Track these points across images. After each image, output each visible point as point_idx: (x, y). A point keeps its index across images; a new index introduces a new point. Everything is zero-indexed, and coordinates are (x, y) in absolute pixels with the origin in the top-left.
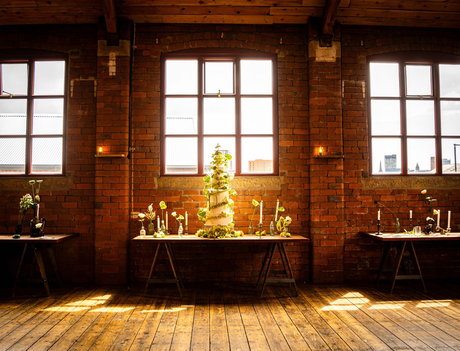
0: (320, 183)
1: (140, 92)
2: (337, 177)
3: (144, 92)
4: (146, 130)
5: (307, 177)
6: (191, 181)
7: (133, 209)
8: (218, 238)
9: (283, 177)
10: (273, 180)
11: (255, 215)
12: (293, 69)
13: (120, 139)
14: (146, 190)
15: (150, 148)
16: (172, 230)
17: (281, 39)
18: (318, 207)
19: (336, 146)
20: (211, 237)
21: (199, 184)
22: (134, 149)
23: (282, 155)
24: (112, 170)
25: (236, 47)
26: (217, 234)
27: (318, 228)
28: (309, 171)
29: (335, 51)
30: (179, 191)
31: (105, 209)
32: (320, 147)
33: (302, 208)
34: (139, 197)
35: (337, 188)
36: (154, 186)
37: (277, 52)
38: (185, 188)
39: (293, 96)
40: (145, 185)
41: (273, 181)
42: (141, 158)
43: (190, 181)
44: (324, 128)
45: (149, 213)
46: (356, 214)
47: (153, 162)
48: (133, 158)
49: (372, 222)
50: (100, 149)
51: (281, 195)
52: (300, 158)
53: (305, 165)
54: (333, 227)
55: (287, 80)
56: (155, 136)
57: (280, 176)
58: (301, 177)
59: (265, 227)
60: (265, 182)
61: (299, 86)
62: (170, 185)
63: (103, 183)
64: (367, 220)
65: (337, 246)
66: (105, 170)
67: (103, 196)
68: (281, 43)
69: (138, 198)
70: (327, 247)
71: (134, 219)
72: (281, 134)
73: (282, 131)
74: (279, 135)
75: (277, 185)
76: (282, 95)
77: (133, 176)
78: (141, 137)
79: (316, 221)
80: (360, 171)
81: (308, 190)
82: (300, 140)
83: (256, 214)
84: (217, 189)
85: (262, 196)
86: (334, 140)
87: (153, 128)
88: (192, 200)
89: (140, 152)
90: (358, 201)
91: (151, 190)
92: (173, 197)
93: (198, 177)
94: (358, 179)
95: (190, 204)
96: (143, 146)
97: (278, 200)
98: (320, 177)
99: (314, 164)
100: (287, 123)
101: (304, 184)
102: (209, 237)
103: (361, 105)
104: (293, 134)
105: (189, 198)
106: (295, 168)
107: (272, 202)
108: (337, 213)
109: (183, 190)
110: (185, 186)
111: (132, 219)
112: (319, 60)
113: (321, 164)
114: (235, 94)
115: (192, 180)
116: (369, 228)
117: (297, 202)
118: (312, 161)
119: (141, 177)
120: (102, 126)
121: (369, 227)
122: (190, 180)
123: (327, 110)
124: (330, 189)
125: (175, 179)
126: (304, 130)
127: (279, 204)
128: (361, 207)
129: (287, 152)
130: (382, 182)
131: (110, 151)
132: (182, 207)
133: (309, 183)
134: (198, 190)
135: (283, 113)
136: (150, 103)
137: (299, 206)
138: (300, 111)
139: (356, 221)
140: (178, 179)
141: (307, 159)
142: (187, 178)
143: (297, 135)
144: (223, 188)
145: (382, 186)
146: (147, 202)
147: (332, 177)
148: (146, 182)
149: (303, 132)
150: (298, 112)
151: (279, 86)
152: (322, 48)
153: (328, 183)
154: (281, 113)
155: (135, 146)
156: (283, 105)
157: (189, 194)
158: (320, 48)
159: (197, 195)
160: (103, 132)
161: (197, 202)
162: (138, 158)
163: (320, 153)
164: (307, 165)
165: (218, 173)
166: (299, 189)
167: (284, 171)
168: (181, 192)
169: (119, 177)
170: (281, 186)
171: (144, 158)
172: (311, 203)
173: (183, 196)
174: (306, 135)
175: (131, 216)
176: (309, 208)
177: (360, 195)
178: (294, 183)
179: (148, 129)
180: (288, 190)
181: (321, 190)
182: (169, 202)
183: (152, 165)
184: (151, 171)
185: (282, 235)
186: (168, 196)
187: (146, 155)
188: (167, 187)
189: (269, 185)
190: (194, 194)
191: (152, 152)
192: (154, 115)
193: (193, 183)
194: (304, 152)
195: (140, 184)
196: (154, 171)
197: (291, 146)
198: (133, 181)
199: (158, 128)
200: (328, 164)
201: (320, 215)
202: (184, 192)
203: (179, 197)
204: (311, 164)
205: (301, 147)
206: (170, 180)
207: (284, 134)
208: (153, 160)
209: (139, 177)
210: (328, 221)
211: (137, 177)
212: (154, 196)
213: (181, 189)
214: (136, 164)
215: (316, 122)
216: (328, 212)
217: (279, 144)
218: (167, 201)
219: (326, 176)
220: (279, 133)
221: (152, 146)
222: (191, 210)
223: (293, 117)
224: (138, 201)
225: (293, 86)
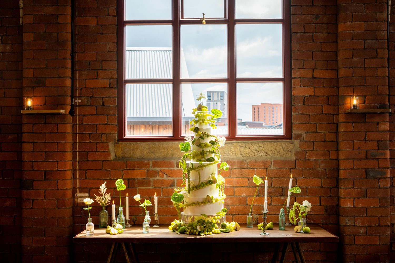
0: (353, 149)
1: (87, 16)
2: (379, 141)
3: (94, 17)
4: (97, 73)
5: (335, 141)
6: (163, 148)
7: (78, 189)
8: (202, 234)
9: (299, 141)
10: (284, 145)
11: (257, 198)
13: (58, 87)
14: (97, 161)
15: (102, 99)
16: (135, 219)
18: (351, 186)
19: (378, 94)
20: (191, 234)
21: (175, 151)
22: (80, 101)
23: (297, 109)
24: (46, 133)
26: (200, 228)
27: (350, 216)
28: (337, 132)
30: (146, 162)
31: (37, 190)
32: (353, 97)
33: (326, 187)
34: (87, 171)
35: (380, 158)
36: (109, 155)
38: (154, 158)
39: (314, 21)
40: (96, 153)
41: (284, 147)
42: (90, 115)
43: (161, 147)
44: (361, 67)
45: (102, 196)
47: (108, 120)
48: (79, 115)
50: (29, 103)
51: (296, 167)
52: (324, 113)
53: (331, 123)
54: (374, 217)
56: (110, 82)
57: (294, 139)
58: (325, 141)
59: (271, 214)
60: (272, 149)
61: (322, 5)
62: (132, 153)
63: (33, 152)
65: (380, 245)
66: (36, 133)
67: (33, 170)
69: (86, 173)
70: (364, 245)
71: (79, 203)
72: (295, 78)
73: (296, 74)
74: (293, 80)
75: (290, 153)
76: (298, 19)
77: (79, 141)
78: (90, 84)
79: (348, 206)
81: (336, 160)
82: (324, 87)
83: (258, 195)
84: (200, 161)
85: (267, 169)
86: (375, 86)
87: (106, 70)
88: (165, 176)
89: (88, 106)
91: (105, 161)
92: (137, 172)
93: (174, 142)
95: (162, 181)
96: (92, 97)
97: (291, 176)
98: (353, 141)
99: (345, 122)
100: (304, 61)
101: (329, 151)
102: (188, 233)
104: (313, 77)
105: (161, 173)
106: (317, 127)
107: (282, 177)
108: (380, 195)
109: (151, 160)
110: (154, 156)
111: (77, 203)
113: (354, 122)
114: (227, 19)
115: (165, 146)
117: (319, 178)
118: (341, 118)
119: (90, 142)
120: (31, 68)
122: (161, 145)
123: (365, 40)
124: (369, 159)
125: (140, 145)
126: (329, 70)
127: (293, 181)
129: (304, 104)
131: (44, 105)
132: (151, 185)
133: (337, 150)
134: (173, 160)
135: (298, 46)
136: (102, 34)
137: (322, 184)
138: (324, 42)
140: (144, 144)
141: (333, 115)
142: (157, 143)
143: (320, 78)
144: (209, 160)
146: (98, 179)
147: (371, 141)
148: (97, 149)
149: (327, 75)
150: (321, 45)
151: (293, 6)
153: (366, 150)
154: (295, 46)
155: (80, 97)
156: (299, 35)
157: (161, 167)
159: (172, 169)
160: (32, 76)
161: (172, 179)
162: (86, 115)
163: (354, 106)
164: (334, 123)
165: (202, 138)
166: (322, 158)
167: (300, 132)
168: (148, 164)
169: (57, 143)
170: (295, 155)
171: (94, 115)
172: (341, 179)
173: (151, 169)
174: (332, 78)
175: (76, 200)
176: (337, 187)
178: (315, 150)
179: (99, 72)
180: (305, 160)
181: (355, 161)
182: (131, 179)
183: (106, 124)
184: (105, 134)
185: (298, 230)
186: (130, 169)
187: (96, 109)
188: (129, 157)
189: (277, 153)
190: (168, 167)
191: (105, 105)
192: (108, 51)
193: (166, 150)
194: (330, 104)
195: (88, 152)
196: (109, 134)
197: (310, 96)
198: (79, 149)
199: (114, 70)
200: (365, 122)
201: (354, 198)
202: (153, 164)
203: (146, 172)
204: (340, 122)
205: (324, 97)
206: (132, 146)
207: (299, 78)
208: (108, 117)
209: (86, 142)
210: (366, 207)
211: (85, 142)
212: (109, 169)
213: (149, 159)
214: (82, 124)
215: (348, 58)
216: (367, 193)
217: (293, 93)
218: (129, 177)
219: (363, 140)
220: (293, 76)
221: (106, 97)
222: (162, 191)
223: (313, 51)
224: (86, 178)
225: (313, 5)
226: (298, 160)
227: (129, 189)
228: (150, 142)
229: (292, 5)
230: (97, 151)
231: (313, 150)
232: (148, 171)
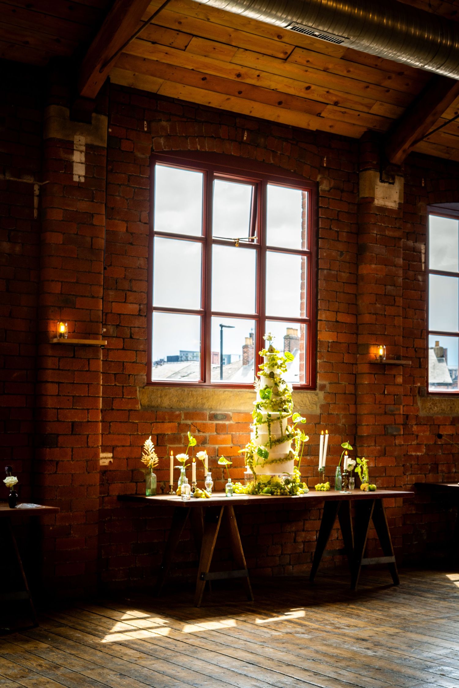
0: (375, 403)
1: (115, 219)
2: (395, 395)
3: (123, 221)
4: (126, 294)
5: (353, 394)
6: (193, 396)
7: (100, 448)
9: (323, 392)
10: (309, 396)
12: (339, 211)
13: (90, 310)
14: (123, 410)
16: (164, 486)
17: (325, 159)
18: (373, 444)
19: (395, 345)
21: (205, 401)
22: (104, 330)
23: (322, 356)
24: (76, 371)
25: (264, 160)
26: (288, 488)
28: (356, 385)
29: (398, 192)
30: (177, 413)
31: (62, 447)
32: (379, 346)
34: (111, 424)
35: (396, 413)
36: (137, 402)
37: (318, 179)
38: (185, 409)
39: (339, 258)
40: (122, 400)
41: (310, 399)
42: (116, 349)
44: (382, 315)
46: (411, 455)
47: (136, 357)
48: (103, 348)
49: (429, 467)
50: (62, 328)
51: (320, 422)
52: (345, 362)
53: (350, 374)
54: (391, 476)
55: (330, 229)
56: (140, 308)
57: (319, 390)
58: (345, 394)
61: (345, 242)
62: (159, 401)
63: (58, 395)
64: (424, 464)
65: (395, 507)
66: (62, 370)
67: (58, 421)
68: (325, 165)
69: (110, 426)
72: (321, 320)
73: (322, 316)
74: (319, 322)
75: (315, 406)
76: (325, 254)
77: (103, 383)
78: (117, 308)
80: (416, 387)
81: (354, 415)
82: (345, 333)
86: (393, 336)
87: (135, 292)
88: (197, 431)
89: (114, 337)
90: (413, 434)
91: (132, 410)
92: (167, 425)
93: (204, 389)
94: (414, 399)
96: (118, 325)
98: (375, 394)
99: (368, 373)
100: (329, 301)
101: (349, 405)
103: (419, 281)
104: (337, 322)
105: (193, 427)
106: (339, 378)
108: (396, 453)
109: (183, 411)
110: (184, 405)
112: (378, 204)
113: (376, 374)
115: (194, 393)
116: (426, 478)
117: (340, 435)
118: (364, 368)
119: (115, 385)
120: (58, 281)
121: (425, 476)
122: (190, 393)
123: (385, 285)
124: (387, 414)
125: (168, 391)
126: (350, 315)
128: (417, 444)
129: (328, 351)
130: (441, 405)
131: (73, 333)
133: (356, 403)
134: (205, 411)
135: (325, 285)
136: (131, 244)
138: (346, 283)
139: (411, 467)
140: (172, 390)
141: (353, 364)
142: (186, 389)
143: (342, 323)
145: (441, 411)
146: (124, 434)
147: (389, 394)
148: (123, 395)
149: (349, 319)
150: (344, 285)
151: (321, 238)
152: (383, 184)
153: (385, 405)
154: (322, 284)
155: (105, 325)
156: (325, 271)
157: (192, 419)
158: (380, 184)
159: (204, 422)
160: (60, 292)
161: (204, 434)
162: (111, 349)
163: (381, 356)
164: (353, 374)
165: (277, 385)
166: (343, 413)
167: (324, 382)
168: (179, 415)
169: (88, 384)
170: (320, 408)
171: (121, 349)
172: (362, 437)
173: (182, 422)
174: (352, 324)
175: (99, 462)
177: (415, 425)
178: (337, 403)
179: (129, 293)
180: (329, 414)
181: (376, 416)
182: (161, 434)
183: (133, 362)
184: (133, 375)
185: (365, 488)
186: (159, 422)
187: (124, 342)
188: (156, 406)
189: (303, 406)
190: (200, 419)
191: (134, 337)
192: (138, 268)
193: (195, 398)
194: (350, 352)
195: (113, 398)
196: (137, 375)
197: (333, 342)
198: (102, 393)
199: (144, 292)
200: (384, 374)
201: (376, 457)
202: (185, 415)
203: (177, 425)
204: (358, 372)
205: (346, 344)
206: (159, 392)
207: (325, 320)
208: (137, 354)
209: (111, 385)
210: (384, 467)
211: (109, 385)
212: (137, 421)
213: (180, 409)
214: (106, 360)
215: (372, 304)
216: (385, 451)
217: (318, 337)
218: (158, 432)
219: (382, 394)
220: (319, 318)
221: (134, 327)
222: (194, 450)
223: (337, 292)
224: (110, 433)
225: (338, 240)
226: (323, 414)
227: (159, 447)
228: (179, 388)
229: (320, 236)
230: (123, 397)
231: (335, 403)
232: (179, 424)
